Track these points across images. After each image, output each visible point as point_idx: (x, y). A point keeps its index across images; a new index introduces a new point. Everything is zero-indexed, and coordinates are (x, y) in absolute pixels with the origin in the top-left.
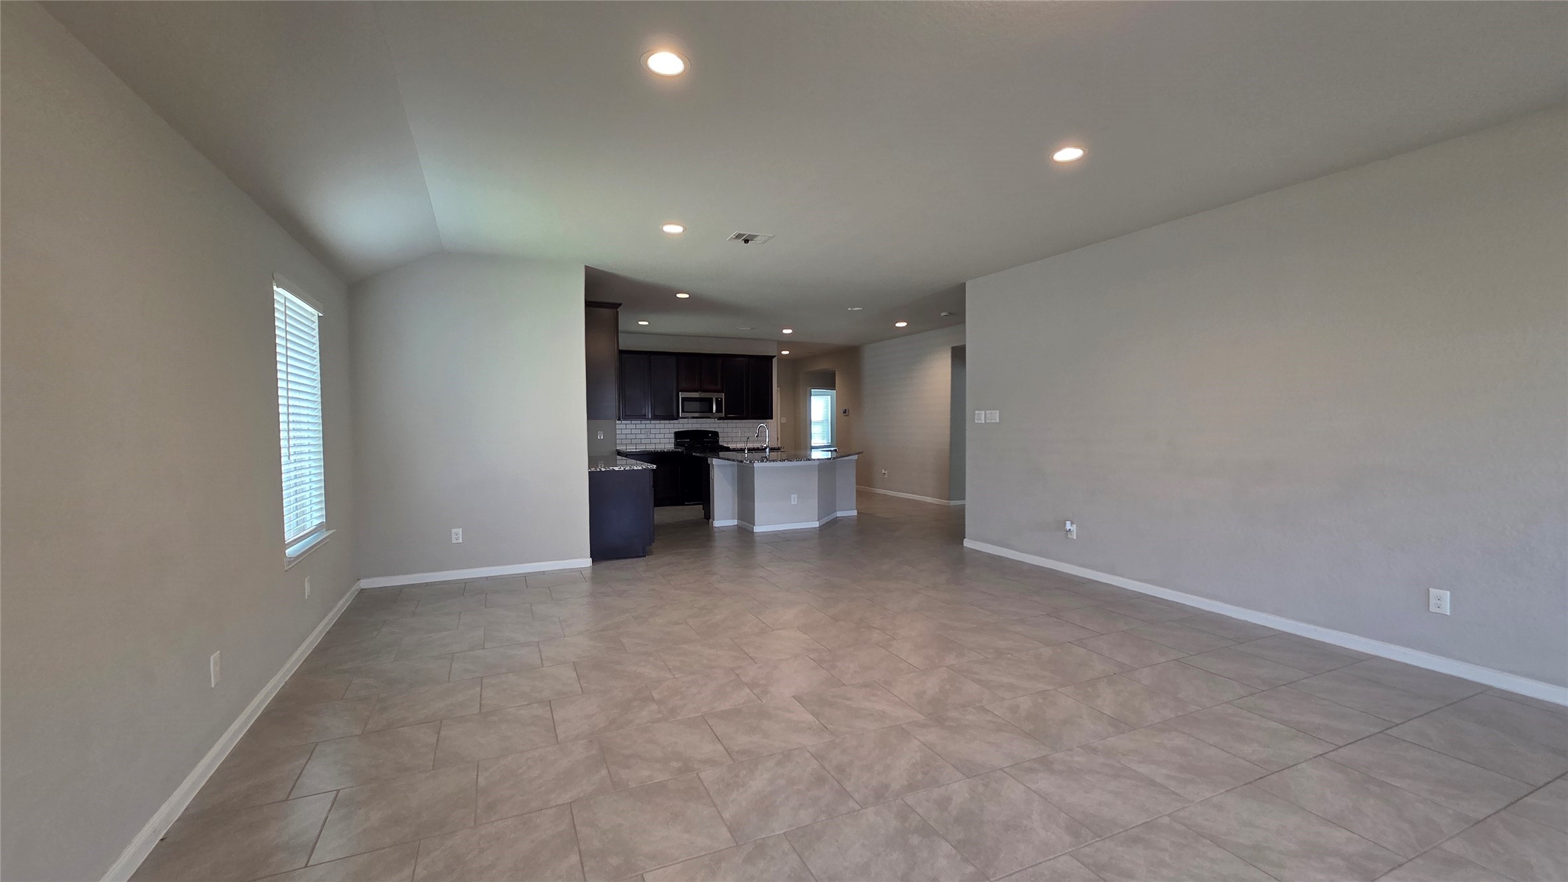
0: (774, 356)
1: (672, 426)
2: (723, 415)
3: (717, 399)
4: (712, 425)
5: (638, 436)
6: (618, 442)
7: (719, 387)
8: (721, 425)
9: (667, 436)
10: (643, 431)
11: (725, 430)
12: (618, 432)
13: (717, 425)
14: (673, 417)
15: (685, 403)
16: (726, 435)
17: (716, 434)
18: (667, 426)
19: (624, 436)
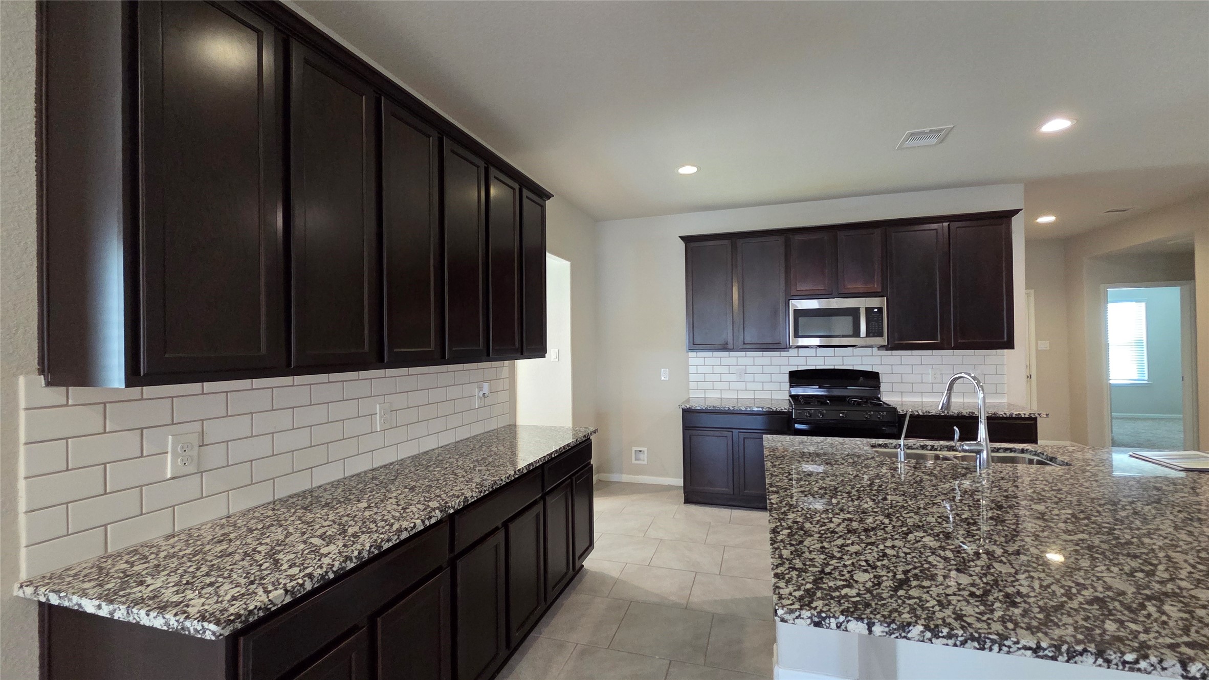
0: (1016, 212)
1: (784, 361)
2: (883, 341)
3: (869, 310)
4: (866, 360)
5: (724, 378)
6: (692, 385)
7: (877, 287)
8: (886, 360)
9: (774, 377)
10: (733, 369)
11: (896, 369)
12: (692, 369)
13: (877, 360)
14: (778, 346)
15: (802, 320)
16: (896, 378)
17: (873, 377)
18: (776, 361)
19: (701, 377)
